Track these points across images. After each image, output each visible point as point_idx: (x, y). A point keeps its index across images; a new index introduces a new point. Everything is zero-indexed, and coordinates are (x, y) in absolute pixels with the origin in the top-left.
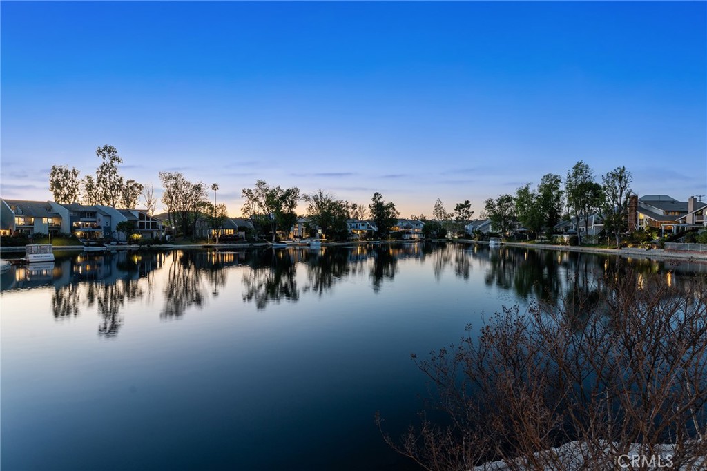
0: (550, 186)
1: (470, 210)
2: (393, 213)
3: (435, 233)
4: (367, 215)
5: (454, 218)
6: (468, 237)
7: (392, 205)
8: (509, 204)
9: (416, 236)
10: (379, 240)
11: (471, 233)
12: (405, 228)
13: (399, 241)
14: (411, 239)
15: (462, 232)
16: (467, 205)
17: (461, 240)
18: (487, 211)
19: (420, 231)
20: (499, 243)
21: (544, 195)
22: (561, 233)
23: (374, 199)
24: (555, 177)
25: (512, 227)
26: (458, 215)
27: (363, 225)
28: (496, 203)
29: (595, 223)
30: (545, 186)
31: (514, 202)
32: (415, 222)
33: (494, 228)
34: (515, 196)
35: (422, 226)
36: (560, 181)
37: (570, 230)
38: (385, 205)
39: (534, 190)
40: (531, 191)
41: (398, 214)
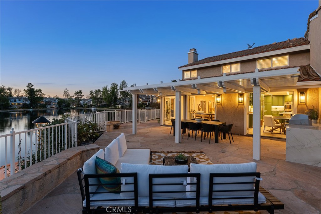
0: (114, 87)
1: (82, 94)
2: (41, 94)
3: (64, 105)
4: (23, 94)
5: (74, 98)
6: (82, 106)
7: (40, 90)
8: (100, 93)
9: (54, 106)
10: (31, 108)
11: (83, 105)
12: (47, 102)
13: (45, 109)
14: (51, 107)
15: (78, 104)
16: (80, 92)
17: (78, 108)
18: (90, 95)
19: (56, 104)
20: (96, 108)
21: (112, 91)
22: (118, 105)
23: (28, 86)
24: (116, 84)
25: (100, 102)
26: (76, 97)
27: (19, 100)
28: (94, 92)
29: (128, 101)
30: (113, 87)
31: (101, 92)
32: (53, 99)
33: (93, 103)
34: (102, 90)
35: (57, 101)
36: (117, 86)
37: (121, 104)
38: (35, 89)
39: (109, 88)
40: (108, 89)
41: (44, 95)
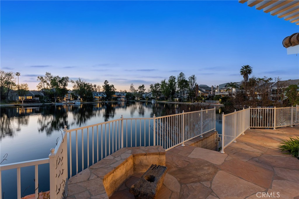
0: (172, 80)
1: (144, 88)
2: (113, 89)
3: (131, 97)
4: (102, 90)
5: (138, 92)
6: (144, 99)
7: (113, 86)
8: (159, 86)
9: (123, 99)
10: (107, 101)
11: (145, 98)
12: (118, 95)
13: (116, 101)
14: (121, 100)
15: (141, 97)
16: (143, 86)
17: (141, 100)
18: (151, 89)
19: (125, 97)
20: (155, 101)
21: (170, 84)
22: (176, 97)
23: (105, 83)
24: (174, 77)
25: (159, 95)
26: (139, 90)
27: (100, 94)
28: (154, 86)
29: (186, 94)
30: (171, 80)
31: (160, 86)
32: (122, 93)
33: (153, 96)
34: (160, 83)
35: (125, 95)
36: (175, 78)
37: (179, 96)
38: (110, 85)
39: (167, 81)
40: (166, 82)
41: (116, 89)
